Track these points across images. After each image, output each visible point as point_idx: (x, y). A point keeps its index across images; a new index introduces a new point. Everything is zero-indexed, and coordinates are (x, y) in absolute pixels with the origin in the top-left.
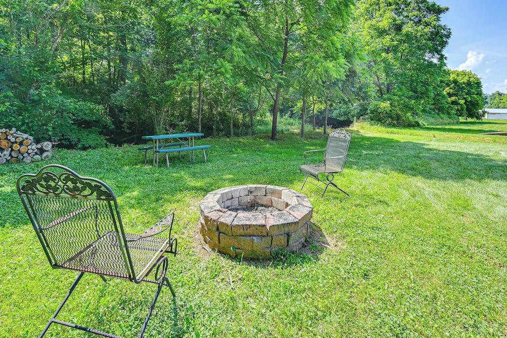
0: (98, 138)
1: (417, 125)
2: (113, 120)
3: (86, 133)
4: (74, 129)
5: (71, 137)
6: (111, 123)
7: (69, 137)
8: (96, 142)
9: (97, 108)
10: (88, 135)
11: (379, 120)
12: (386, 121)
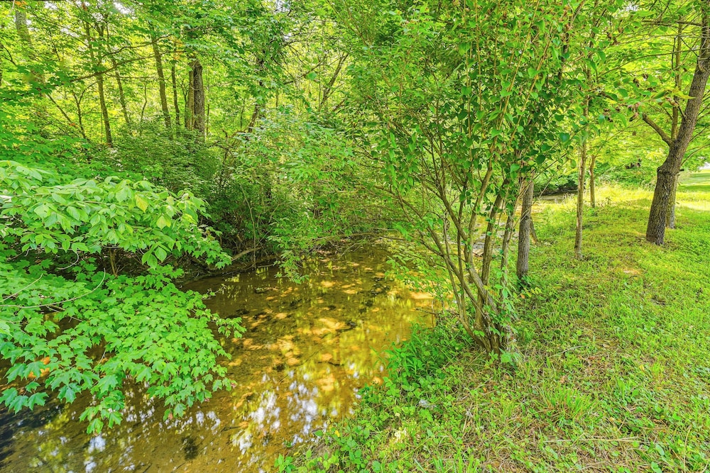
2: (218, 233)
3: (129, 302)
6: (219, 247)
10: (137, 309)
11: (634, 180)
12: (650, 180)
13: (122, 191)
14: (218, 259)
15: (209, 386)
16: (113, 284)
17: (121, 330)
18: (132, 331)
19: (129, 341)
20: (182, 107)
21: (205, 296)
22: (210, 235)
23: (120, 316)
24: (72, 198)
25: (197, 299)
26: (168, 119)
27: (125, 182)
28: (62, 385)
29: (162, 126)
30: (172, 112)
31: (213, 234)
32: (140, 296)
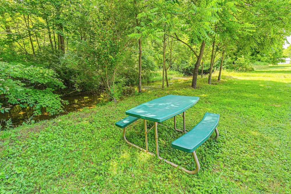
0: (53, 98)
1: (252, 70)
2: (63, 80)
3: (42, 94)
4: (29, 92)
5: (28, 101)
6: (63, 84)
7: (25, 101)
8: (52, 101)
9: (47, 72)
10: (43, 96)
11: (233, 68)
12: (238, 69)
13: (38, 69)
14: (62, 86)
15: (59, 111)
16: (38, 91)
17: (40, 99)
18: (42, 99)
19: (42, 101)
20: (57, 40)
21: (60, 95)
22: (61, 81)
23: (39, 97)
24: (30, 70)
25: (57, 96)
26: (52, 46)
27: (38, 67)
28: (30, 104)
29: (50, 49)
30: (54, 43)
31: (62, 81)
32: (44, 94)
